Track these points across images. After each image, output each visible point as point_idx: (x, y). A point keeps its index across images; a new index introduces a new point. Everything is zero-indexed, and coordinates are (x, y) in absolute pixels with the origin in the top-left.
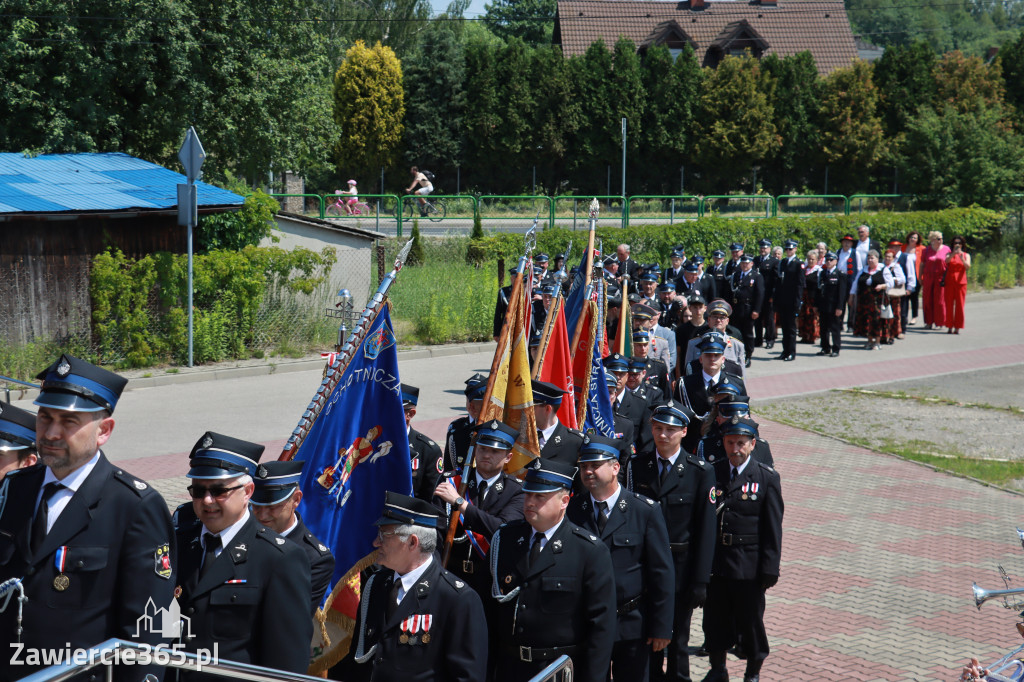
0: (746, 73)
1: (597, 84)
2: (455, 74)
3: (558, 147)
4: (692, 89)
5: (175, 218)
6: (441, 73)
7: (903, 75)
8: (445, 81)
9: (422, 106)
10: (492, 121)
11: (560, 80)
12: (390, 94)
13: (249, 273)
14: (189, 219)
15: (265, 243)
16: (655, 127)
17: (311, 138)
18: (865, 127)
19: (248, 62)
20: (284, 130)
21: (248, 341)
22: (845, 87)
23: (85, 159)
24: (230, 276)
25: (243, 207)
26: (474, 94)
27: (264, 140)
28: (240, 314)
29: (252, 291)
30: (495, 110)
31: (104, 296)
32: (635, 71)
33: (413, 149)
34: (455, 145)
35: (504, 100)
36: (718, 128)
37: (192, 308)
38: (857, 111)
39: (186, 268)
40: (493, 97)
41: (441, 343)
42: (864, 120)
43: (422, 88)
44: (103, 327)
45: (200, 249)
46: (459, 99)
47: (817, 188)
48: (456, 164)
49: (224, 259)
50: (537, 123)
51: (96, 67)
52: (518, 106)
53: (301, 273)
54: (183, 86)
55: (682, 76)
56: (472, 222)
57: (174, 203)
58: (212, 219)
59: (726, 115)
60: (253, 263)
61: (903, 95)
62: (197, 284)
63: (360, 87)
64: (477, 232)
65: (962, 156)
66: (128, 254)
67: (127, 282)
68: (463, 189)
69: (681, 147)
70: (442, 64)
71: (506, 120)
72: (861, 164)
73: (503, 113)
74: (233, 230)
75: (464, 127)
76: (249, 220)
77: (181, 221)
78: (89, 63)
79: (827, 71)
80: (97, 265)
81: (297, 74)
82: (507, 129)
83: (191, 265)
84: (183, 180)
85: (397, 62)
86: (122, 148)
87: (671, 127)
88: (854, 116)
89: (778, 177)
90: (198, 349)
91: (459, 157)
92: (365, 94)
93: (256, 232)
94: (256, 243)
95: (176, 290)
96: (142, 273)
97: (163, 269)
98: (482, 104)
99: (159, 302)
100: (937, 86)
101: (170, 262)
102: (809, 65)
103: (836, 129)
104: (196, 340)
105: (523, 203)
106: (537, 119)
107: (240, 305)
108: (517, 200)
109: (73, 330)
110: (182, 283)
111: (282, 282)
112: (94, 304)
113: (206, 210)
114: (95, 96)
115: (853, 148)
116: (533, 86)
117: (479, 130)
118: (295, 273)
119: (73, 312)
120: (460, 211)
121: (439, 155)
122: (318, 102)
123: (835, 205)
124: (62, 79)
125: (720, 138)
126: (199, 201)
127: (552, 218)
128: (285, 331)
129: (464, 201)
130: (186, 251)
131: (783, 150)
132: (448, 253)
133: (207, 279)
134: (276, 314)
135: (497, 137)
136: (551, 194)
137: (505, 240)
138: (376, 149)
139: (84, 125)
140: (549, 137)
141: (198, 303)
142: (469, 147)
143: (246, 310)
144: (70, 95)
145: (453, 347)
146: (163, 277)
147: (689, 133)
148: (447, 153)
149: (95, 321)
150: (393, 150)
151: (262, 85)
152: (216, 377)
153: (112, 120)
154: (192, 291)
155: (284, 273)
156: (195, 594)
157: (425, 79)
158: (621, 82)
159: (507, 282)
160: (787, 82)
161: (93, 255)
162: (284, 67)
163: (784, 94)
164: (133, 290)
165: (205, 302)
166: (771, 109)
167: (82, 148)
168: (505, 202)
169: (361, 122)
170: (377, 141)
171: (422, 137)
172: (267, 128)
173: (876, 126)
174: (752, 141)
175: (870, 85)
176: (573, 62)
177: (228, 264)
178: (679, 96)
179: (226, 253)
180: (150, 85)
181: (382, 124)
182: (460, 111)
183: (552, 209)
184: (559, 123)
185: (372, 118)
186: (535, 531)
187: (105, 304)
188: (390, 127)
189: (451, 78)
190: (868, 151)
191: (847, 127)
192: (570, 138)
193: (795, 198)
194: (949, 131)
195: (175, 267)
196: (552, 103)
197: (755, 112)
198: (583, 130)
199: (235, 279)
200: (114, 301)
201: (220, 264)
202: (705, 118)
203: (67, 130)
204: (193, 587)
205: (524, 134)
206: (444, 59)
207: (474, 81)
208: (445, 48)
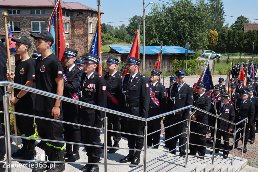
1: (249, 36)
2: (226, 35)
3: (242, 46)
5: (185, 55)
8: (224, 36)
9: (220, 40)
10: (231, 42)
11: (243, 36)
12: (216, 38)
13: (195, 63)
14: (187, 55)
15: (197, 59)
17: (205, 44)
19: (196, 33)
20: (201, 43)
21: (194, 73)
23: (173, 47)
24: (192, 63)
25: (195, 54)
27: (198, 44)
28: (193, 69)
29: (195, 66)
31: (175, 65)
32: (256, 34)
33: (219, 46)
34: (225, 46)
37: (186, 68)
39: (186, 62)
40: (232, 38)
41: (223, 74)
43: (221, 37)
44: (174, 70)
45: (188, 59)
46: (226, 39)
48: (225, 48)
49: (191, 61)
51: (175, 34)
52: (236, 40)
53: (202, 63)
54: (187, 37)
56: (228, 57)
57: (185, 53)
58: (190, 55)
60: (196, 62)
62: (187, 64)
63: (211, 37)
64: (228, 58)
66: (178, 60)
67: (178, 63)
68: (226, 52)
70: (224, 34)
71: (234, 42)
73: (233, 41)
74: (193, 57)
75: (227, 43)
76: (195, 55)
77: (186, 55)
78: (174, 33)
80: (174, 61)
81: (203, 35)
82: (234, 43)
83: (187, 62)
84: (187, 50)
85: (217, 33)
86: (178, 45)
90: (187, 73)
91: (226, 47)
92: (212, 38)
93: (196, 57)
94: (196, 59)
95: (184, 65)
96: (180, 62)
97: (183, 62)
98: (230, 39)
99: (182, 67)
101: (184, 61)
104: (187, 72)
105: (236, 55)
106: (239, 42)
107: (193, 68)
108: (235, 54)
109: (170, 70)
110: (185, 64)
111: (199, 65)
112: (173, 66)
113: (189, 54)
114: (175, 38)
116: (238, 37)
117: (229, 43)
118: (201, 63)
119: (170, 67)
120: (226, 55)
121: (223, 47)
122: (206, 39)
124: (171, 36)
126: (188, 53)
127: (241, 57)
128: (199, 72)
129: (226, 54)
130: (186, 60)
132: (224, 62)
133: (189, 64)
134: (198, 69)
135: (232, 45)
136: (240, 53)
137: (233, 60)
138: (213, 46)
139: (173, 42)
140: (241, 45)
141: (187, 67)
142: (228, 46)
143: (194, 68)
144: (171, 38)
145: (224, 75)
146: (183, 63)
148: (224, 47)
149: (173, 69)
150: (216, 46)
151: (198, 37)
152: (189, 78)
153: (177, 41)
154: (187, 65)
155: (200, 63)
156: (196, 102)
157: (221, 36)
158: (253, 36)
159: (234, 66)
161: (174, 60)
162: (201, 34)
164: (179, 65)
165: (188, 67)
167: (173, 45)
168: (233, 54)
169: (211, 42)
170: (213, 45)
171: (220, 44)
172: (198, 42)
176: (245, 33)
177: (192, 62)
179: (192, 60)
180: (183, 37)
181: (214, 42)
182: (227, 40)
183: (241, 56)
184: (242, 42)
185: (213, 41)
186: (242, 100)
187: (175, 67)
188: (215, 42)
192: (244, 45)
195: (184, 62)
196: (241, 39)
198: (246, 43)
199: (193, 64)
200: (176, 66)
201: (191, 62)
203: (171, 43)
204: (196, 101)
205: (237, 44)
206: (224, 33)
207: (229, 36)
208: (225, 31)
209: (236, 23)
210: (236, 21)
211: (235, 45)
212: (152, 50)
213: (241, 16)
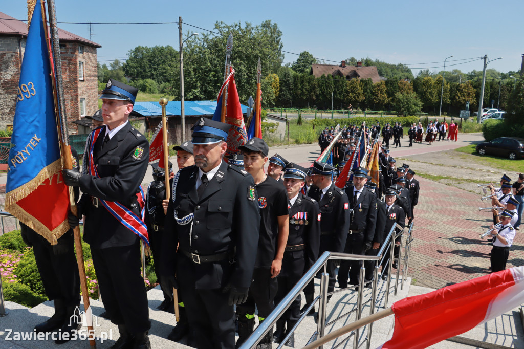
0: (357, 82)
1: (323, 84)
2: (291, 81)
3: (314, 98)
4: (345, 85)
6: (288, 81)
7: (391, 84)
9: (283, 88)
10: (299, 92)
11: (315, 82)
12: (276, 85)
16: (336, 94)
18: (383, 95)
22: (379, 86)
26: (295, 85)
30: (300, 89)
32: (332, 81)
34: (291, 97)
35: (302, 87)
36: (350, 94)
38: (381, 92)
40: (300, 86)
42: (383, 94)
43: (284, 84)
46: (292, 86)
47: (372, 109)
48: (291, 101)
50: (309, 93)
52: (305, 88)
53: (272, 128)
55: (343, 82)
59: (352, 92)
61: (391, 89)
64: (300, 117)
65: (407, 104)
68: (292, 107)
69: (342, 99)
70: (288, 79)
72: (382, 104)
73: (302, 90)
75: (293, 93)
79: (374, 83)
82: (303, 93)
84: (248, 107)
85: (278, 78)
87: (340, 94)
88: (381, 93)
89: (363, 106)
91: (292, 99)
92: (271, 85)
98: (297, 88)
100: (399, 87)
102: (371, 81)
103: (376, 96)
105: (306, 111)
106: (309, 91)
115: (380, 100)
116: (309, 84)
117: (296, 93)
120: (296, 112)
123: (376, 113)
125: (351, 97)
127: (316, 115)
131: (365, 100)
132: (294, 122)
135: (301, 95)
136: (312, 108)
140: (312, 95)
142: (294, 97)
147: (344, 95)
148: (289, 99)
150: (277, 98)
155: (268, 128)
157: (284, 82)
158: (329, 83)
160: (366, 85)
163: (365, 87)
166: (362, 90)
171: (283, 95)
173: (385, 95)
174: (358, 98)
175: (384, 86)
176: (318, 78)
178: (342, 87)
182: (292, 89)
184: (314, 92)
185: (272, 91)
188: (276, 92)
189: (290, 82)
190: (384, 101)
191: (379, 95)
192: (317, 96)
193: (367, 111)
194: (405, 99)
196: (313, 88)
197: (359, 91)
198: (320, 94)
202: (347, 92)
205: (306, 95)
206: (288, 77)
207: (295, 82)
208: (289, 75)
209: (298, 61)
210: (298, 59)
211: (304, 95)
212: (192, 108)
213: (305, 52)
